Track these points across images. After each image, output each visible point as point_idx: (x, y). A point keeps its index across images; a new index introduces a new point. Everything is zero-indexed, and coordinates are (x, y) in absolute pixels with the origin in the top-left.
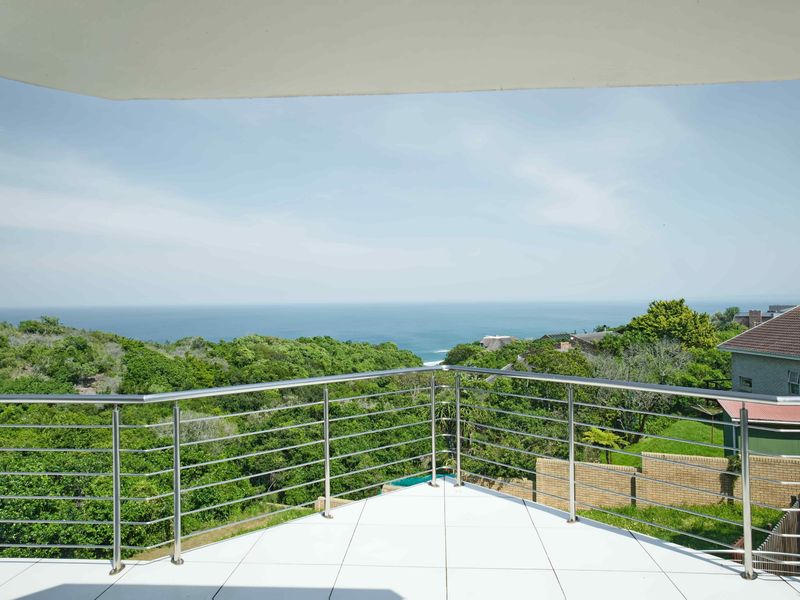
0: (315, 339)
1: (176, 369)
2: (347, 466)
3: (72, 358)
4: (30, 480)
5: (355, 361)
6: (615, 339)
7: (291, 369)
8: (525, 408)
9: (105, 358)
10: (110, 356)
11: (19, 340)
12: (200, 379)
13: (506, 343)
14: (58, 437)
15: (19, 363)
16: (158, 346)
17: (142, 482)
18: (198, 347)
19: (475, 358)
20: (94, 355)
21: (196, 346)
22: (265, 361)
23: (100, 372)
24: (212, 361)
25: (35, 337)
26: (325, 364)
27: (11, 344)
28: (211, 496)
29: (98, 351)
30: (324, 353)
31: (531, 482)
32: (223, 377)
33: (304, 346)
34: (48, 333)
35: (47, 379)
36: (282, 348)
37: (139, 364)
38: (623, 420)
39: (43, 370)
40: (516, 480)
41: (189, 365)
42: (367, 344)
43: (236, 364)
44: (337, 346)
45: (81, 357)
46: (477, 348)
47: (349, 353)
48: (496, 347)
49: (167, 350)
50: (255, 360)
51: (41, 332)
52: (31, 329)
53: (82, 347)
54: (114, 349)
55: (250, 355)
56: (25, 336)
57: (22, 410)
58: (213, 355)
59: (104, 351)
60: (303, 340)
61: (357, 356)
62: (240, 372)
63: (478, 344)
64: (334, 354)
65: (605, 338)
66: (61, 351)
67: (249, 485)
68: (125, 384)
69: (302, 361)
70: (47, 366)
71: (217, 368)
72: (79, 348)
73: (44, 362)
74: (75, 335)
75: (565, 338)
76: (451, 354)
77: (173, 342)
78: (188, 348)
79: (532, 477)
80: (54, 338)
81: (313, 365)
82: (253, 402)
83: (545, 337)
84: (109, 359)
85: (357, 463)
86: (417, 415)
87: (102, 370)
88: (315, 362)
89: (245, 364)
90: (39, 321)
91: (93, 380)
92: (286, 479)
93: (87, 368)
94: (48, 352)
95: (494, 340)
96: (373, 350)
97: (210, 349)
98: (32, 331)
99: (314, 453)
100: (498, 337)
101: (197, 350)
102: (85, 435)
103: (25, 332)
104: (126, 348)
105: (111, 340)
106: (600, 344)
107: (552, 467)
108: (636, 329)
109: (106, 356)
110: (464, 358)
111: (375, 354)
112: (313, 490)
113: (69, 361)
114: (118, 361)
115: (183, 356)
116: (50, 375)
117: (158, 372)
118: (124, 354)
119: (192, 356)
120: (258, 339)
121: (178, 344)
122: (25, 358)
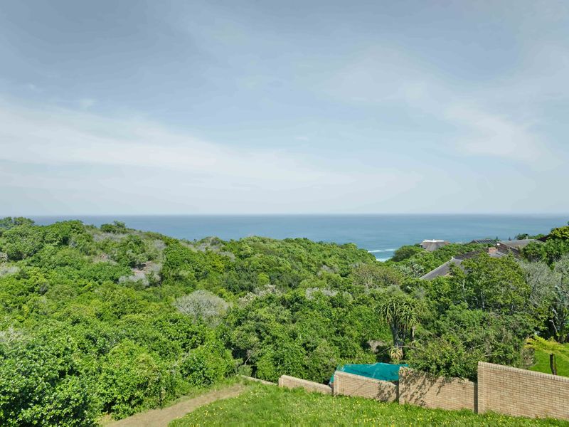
0: (296, 239)
1: (198, 259)
2: (307, 349)
3: (131, 250)
4: (58, 350)
5: (325, 257)
6: (539, 246)
7: (278, 261)
8: (463, 308)
9: (152, 250)
10: (156, 249)
11: (100, 237)
12: (214, 267)
13: (441, 246)
14: (115, 305)
15: (98, 252)
16: (188, 243)
17: (144, 355)
18: (215, 244)
19: (416, 257)
20: (145, 248)
21: (213, 244)
22: (260, 255)
23: (149, 260)
24: (224, 254)
25: (110, 235)
26: (303, 258)
27: (94, 240)
28: (201, 365)
29: (149, 246)
30: (303, 251)
31: (472, 383)
32: (230, 265)
33: (289, 245)
34: (118, 233)
35: (115, 263)
36: (273, 246)
37: (173, 255)
38: (555, 321)
39: (113, 257)
40: (457, 379)
41: (208, 257)
42: (334, 243)
43: (240, 256)
44: (312, 245)
45: (138, 249)
46: (418, 249)
47: (321, 250)
48: (432, 248)
49: (195, 245)
50: (254, 254)
51: (114, 232)
52: (107, 229)
53: (138, 243)
54: (159, 244)
55: (249, 250)
56: (104, 234)
57: (98, 285)
58: (224, 250)
59: (152, 246)
60: (287, 241)
61: (327, 253)
62: (242, 262)
63: (419, 246)
64: (310, 251)
65: (529, 245)
66: (125, 245)
67: (231, 357)
68: (164, 269)
69: (286, 255)
70: (116, 255)
71: (227, 259)
72: (136, 243)
73: (114, 252)
74: (134, 234)
75: (490, 243)
76: (398, 253)
77: (199, 240)
78: (209, 244)
79: (474, 378)
80: (121, 236)
81: (294, 258)
82: (249, 285)
83: (474, 242)
84: (155, 251)
85: (315, 347)
86: (368, 305)
87: (150, 259)
88: (296, 256)
89: (246, 257)
90: (113, 224)
91: (144, 265)
92: (259, 356)
93: (140, 258)
94: (117, 245)
95: (431, 243)
96: (338, 249)
97: (223, 246)
98: (108, 231)
99: (281, 336)
100: (434, 241)
101: (214, 246)
102: (132, 305)
103: (104, 231)
104: (167, 244)
105: (158, 238)
106: (525, 250)
107: (494, 372)
108: (559, 238)
109: (153, 249)
110: (408, 256)
111: (340, 252)
112: (279, 368)
113: (129, 252)
114: (161, 253)
115: (204, 250)
116: (118, 261)
117: (186, 261)
118: (165, 247)
119: (210, 250)
120: (256, 239)
121: (202, 242)
122: (102, 249)
